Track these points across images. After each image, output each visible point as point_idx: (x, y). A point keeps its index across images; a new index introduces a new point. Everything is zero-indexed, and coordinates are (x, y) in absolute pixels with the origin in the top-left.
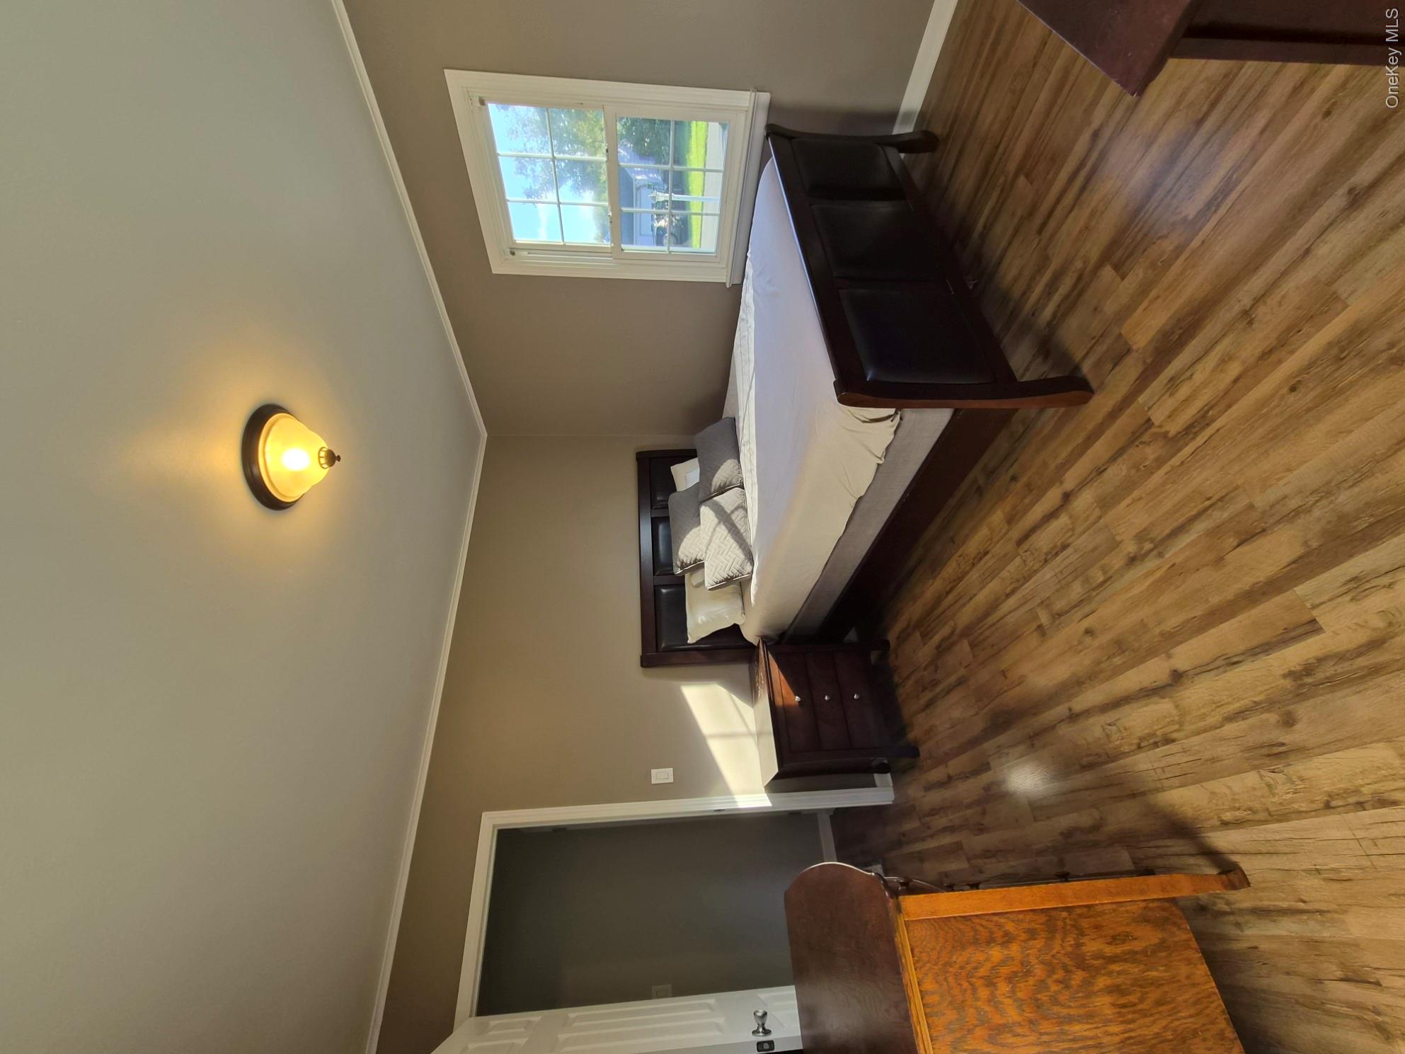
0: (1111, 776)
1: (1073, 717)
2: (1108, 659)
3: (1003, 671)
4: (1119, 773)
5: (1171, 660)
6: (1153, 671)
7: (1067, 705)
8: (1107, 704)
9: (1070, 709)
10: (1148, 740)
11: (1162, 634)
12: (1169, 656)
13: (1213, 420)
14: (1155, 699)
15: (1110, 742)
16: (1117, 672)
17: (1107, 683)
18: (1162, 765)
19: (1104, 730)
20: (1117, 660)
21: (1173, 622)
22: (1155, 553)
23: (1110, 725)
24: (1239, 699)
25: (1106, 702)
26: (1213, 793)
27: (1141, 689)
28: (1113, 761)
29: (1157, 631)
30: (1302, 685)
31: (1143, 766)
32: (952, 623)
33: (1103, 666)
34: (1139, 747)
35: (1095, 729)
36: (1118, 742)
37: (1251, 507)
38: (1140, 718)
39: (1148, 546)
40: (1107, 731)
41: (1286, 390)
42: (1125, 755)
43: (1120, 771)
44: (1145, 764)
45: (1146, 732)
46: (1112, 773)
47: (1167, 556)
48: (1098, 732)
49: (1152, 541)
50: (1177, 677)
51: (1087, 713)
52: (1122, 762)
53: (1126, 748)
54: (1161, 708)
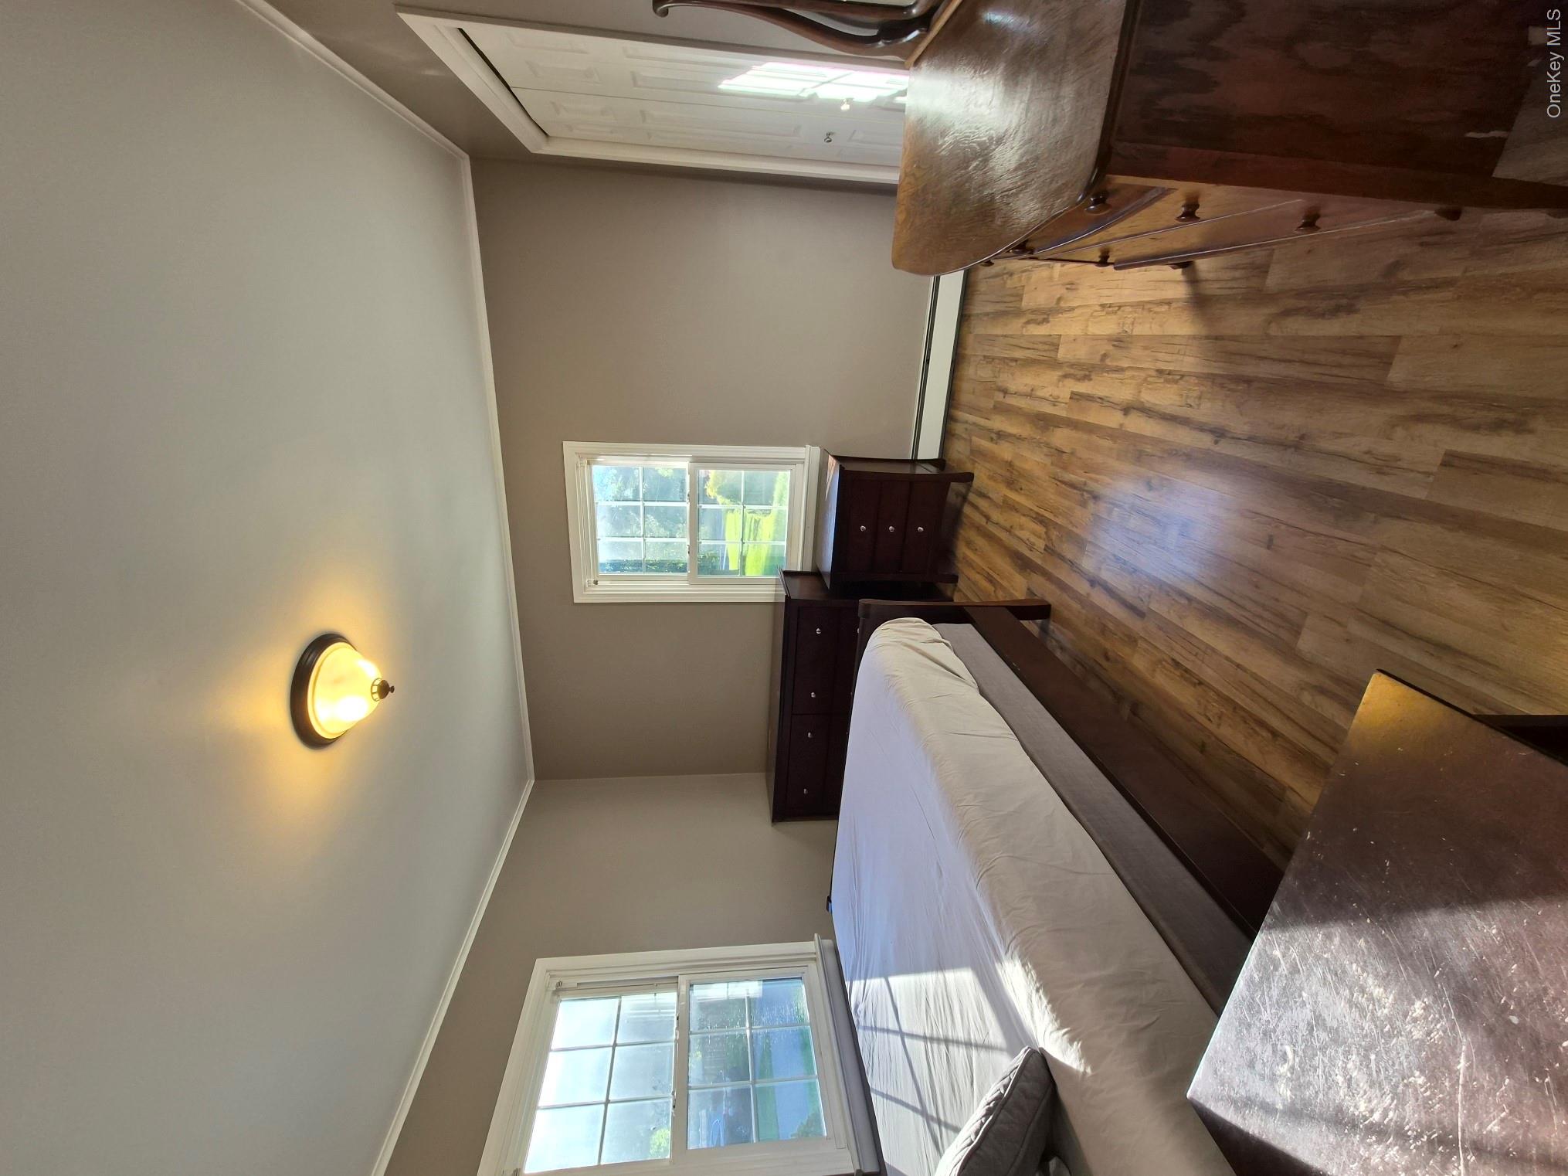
0: (1225, 362)
1: (1219, 433)
2: (1154, 456)
3: (1269, 547)
4: (1215, 362)
5: (1121, 422)
6: (1137, 424)
7: (1217, 449)
8: (1180, 424)
9: (1216, 442)
10: (1173, 378)
11: (1115, 442)
12: (1121, 425)
13: (1037, 513)
14: (1147, 405)
15: (1202, 392)
16: (1156, 441)
17: (1167, 439)
18: (1178, 356)
19: (1199, 405)
20: (1149, 449)
21: (1106, 443)
22: (1086, 488)
23: (1191, 406)
24: (1112, 378)
25: (1178, 426)
26: (1161, 326)
27: (1149, 417)
28: (1212, 374)
29: (1115, 446)
30: (1090, 372)
31: (1191, 360)
32: (1306, 698)
33: (1159, 454)
34: (1183, 376)
35: (1209, 411)
36: (1196, 388)
37: (1052, 464)
38: (1165, 398)
39: (1086, 495)
40: (1197, 403)
41: (1023, 492)
42: (1198, 376)
43: (1214, 364)
44: (1189, 362)
45: (1169, 386)
46: (1222, 364)
47: (1084, 480)
48: (1206, 405)
49: (1082, 495)
50: (1127, 410)
51: (1201, 428)
52: (1206, 371)
53: (1193, 380)
54: (1148, 397)
